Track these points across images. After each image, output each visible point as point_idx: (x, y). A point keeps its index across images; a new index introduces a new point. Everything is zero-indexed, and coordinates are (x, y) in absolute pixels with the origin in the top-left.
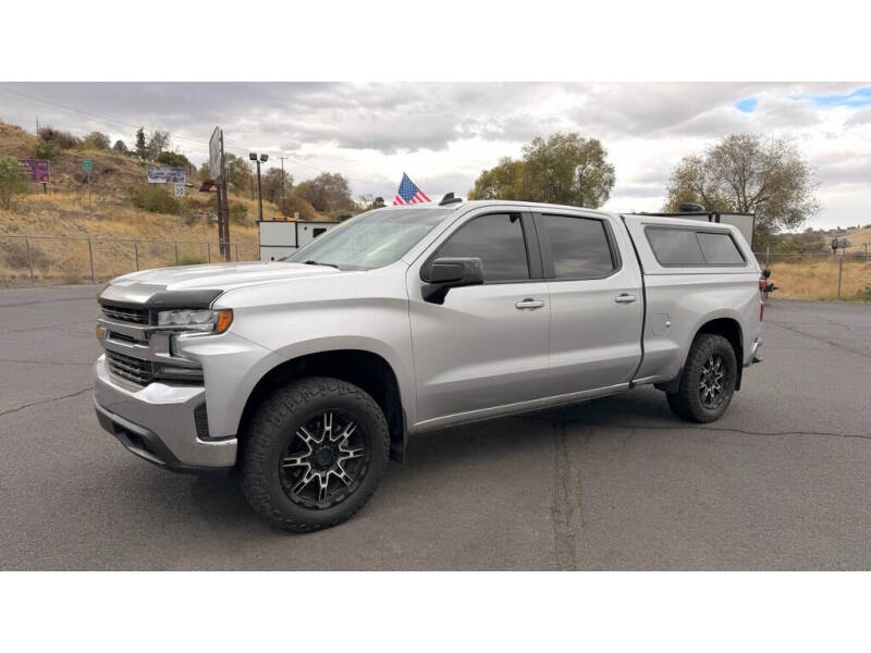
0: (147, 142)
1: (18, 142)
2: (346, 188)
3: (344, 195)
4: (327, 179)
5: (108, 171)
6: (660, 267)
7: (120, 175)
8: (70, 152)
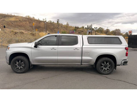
0: (89, 27)
1: (72, 28)
2: (120, 31)
3: (119, 32)
4: (117, 30)
5: (82, 31)
6: (88, 44)
7: (84, 32)
8: (78, 29)
